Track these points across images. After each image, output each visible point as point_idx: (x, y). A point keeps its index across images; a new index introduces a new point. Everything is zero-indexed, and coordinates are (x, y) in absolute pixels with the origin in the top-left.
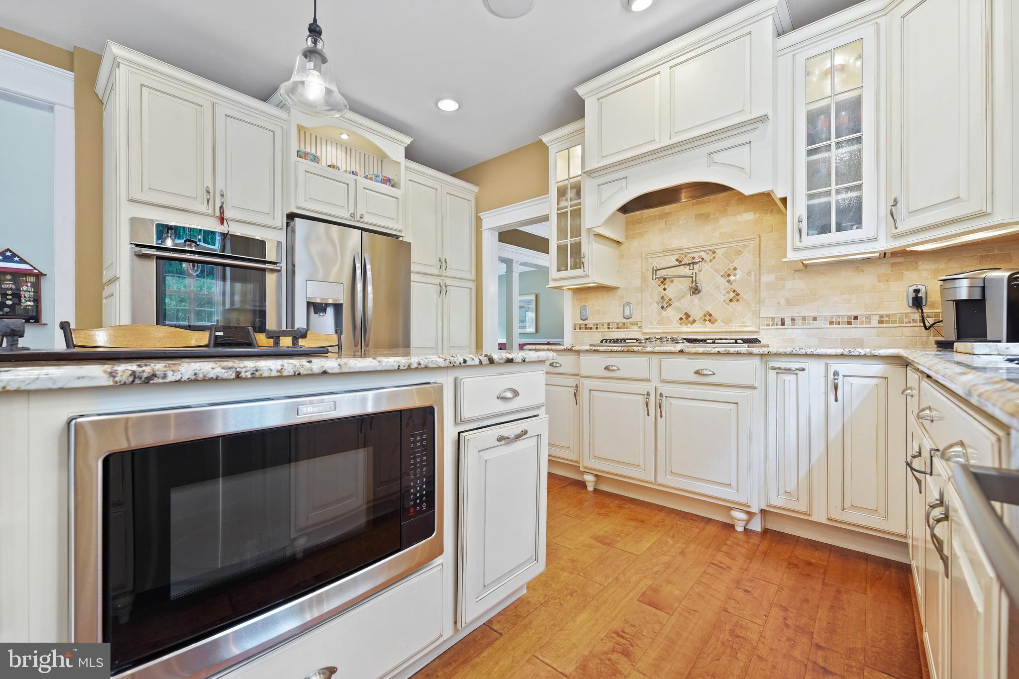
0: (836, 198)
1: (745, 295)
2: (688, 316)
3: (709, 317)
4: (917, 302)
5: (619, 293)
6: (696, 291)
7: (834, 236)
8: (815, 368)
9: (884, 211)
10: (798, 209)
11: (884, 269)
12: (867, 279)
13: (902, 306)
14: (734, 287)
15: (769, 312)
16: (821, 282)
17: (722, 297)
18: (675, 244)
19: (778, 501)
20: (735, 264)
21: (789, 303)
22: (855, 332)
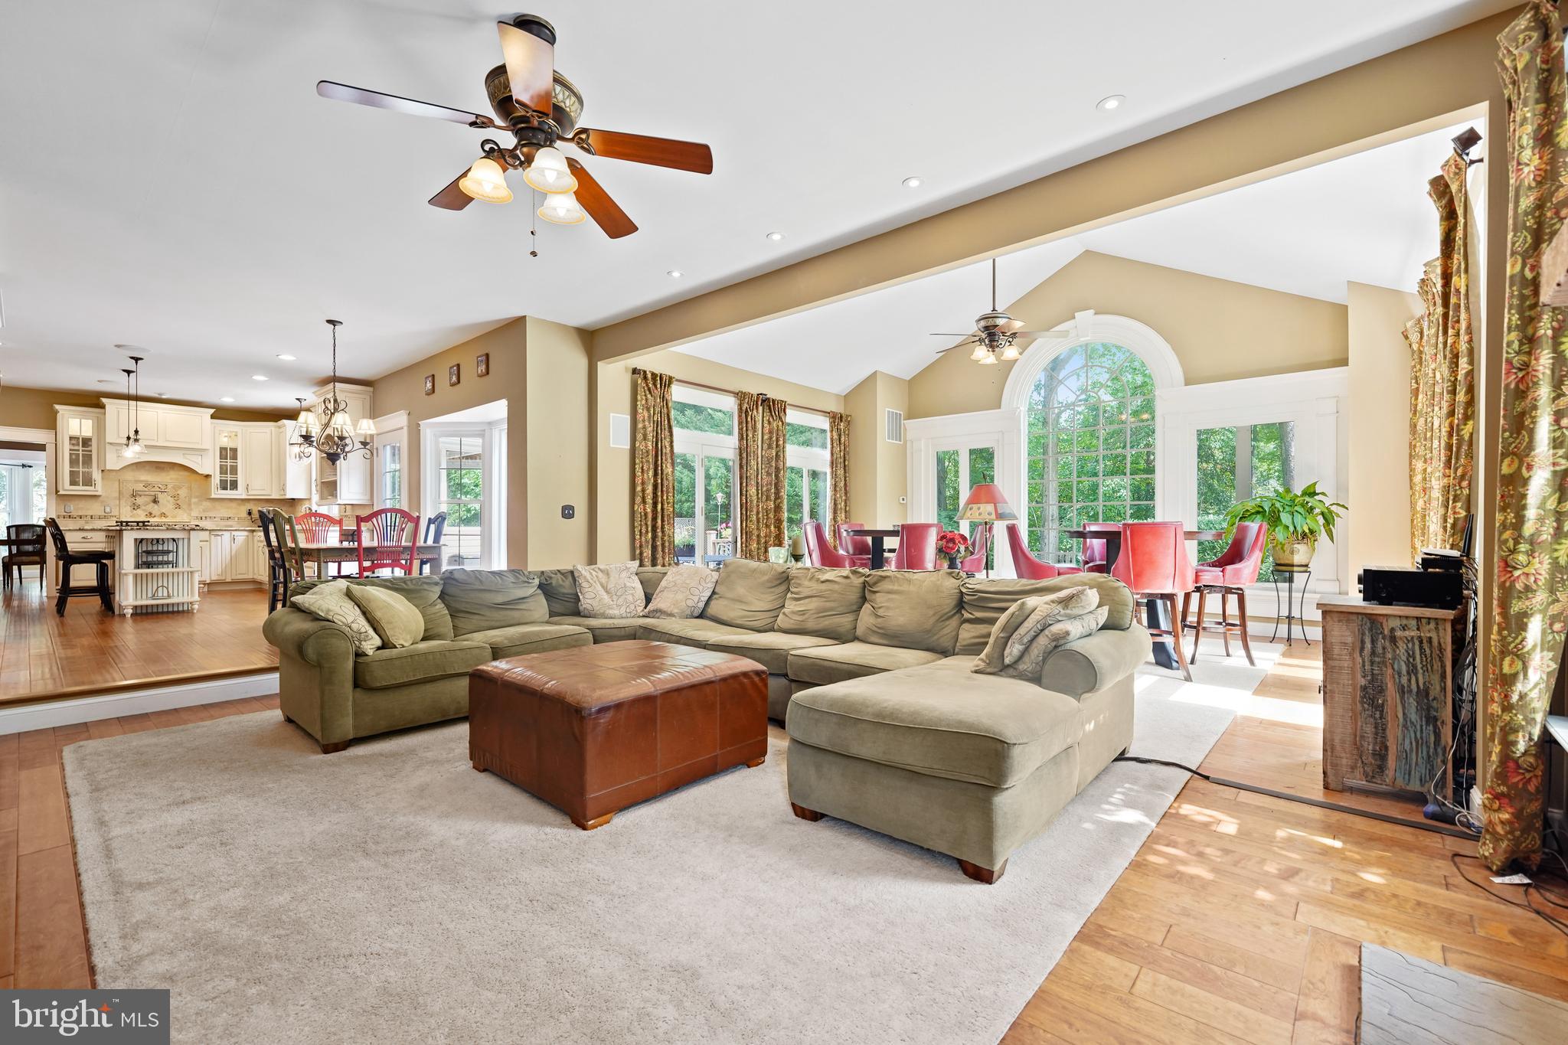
0: (229, 477)
1: (184, 506)
2: (151, 514)
3: (163, 515)
4: (250, 513)
5: (101, 498)
6: (155, 501)
7: (229, 491)
8: (227, 535)
9: (245, 486)
10: (216, 480)
11: (240, 502)
12: (234, 505)
13: (244, 514)
14: (178, 502)
15: (195, 513)
16: (217, 504)
17: (171, 506)
18: (143, 478)
19: (214, 578)
20: (179, 492)
21: (204, 511)
22: (230, 523)
